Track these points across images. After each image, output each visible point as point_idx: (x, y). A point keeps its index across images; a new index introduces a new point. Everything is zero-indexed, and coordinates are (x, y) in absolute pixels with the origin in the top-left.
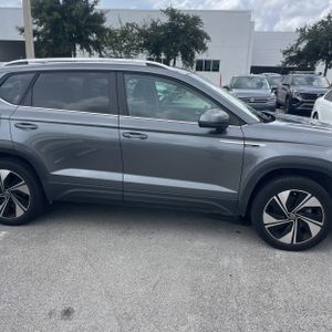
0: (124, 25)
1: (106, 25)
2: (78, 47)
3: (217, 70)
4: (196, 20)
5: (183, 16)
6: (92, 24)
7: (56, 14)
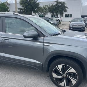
0: (44, 6)
1: (40, 6)
2: (33, 12)
3: (71, 17)
4: (64, 3)
5: (60, 2)
6: (36, 6)
7: (26, 4)
